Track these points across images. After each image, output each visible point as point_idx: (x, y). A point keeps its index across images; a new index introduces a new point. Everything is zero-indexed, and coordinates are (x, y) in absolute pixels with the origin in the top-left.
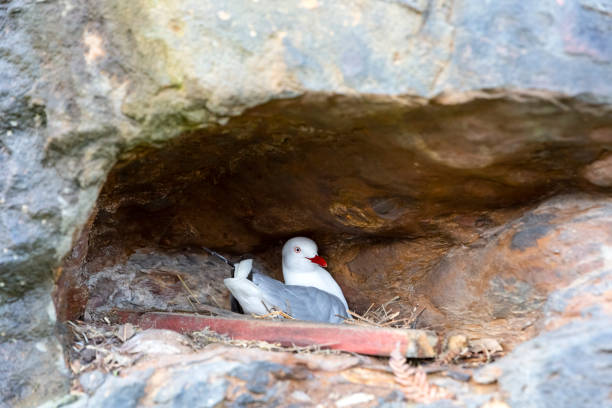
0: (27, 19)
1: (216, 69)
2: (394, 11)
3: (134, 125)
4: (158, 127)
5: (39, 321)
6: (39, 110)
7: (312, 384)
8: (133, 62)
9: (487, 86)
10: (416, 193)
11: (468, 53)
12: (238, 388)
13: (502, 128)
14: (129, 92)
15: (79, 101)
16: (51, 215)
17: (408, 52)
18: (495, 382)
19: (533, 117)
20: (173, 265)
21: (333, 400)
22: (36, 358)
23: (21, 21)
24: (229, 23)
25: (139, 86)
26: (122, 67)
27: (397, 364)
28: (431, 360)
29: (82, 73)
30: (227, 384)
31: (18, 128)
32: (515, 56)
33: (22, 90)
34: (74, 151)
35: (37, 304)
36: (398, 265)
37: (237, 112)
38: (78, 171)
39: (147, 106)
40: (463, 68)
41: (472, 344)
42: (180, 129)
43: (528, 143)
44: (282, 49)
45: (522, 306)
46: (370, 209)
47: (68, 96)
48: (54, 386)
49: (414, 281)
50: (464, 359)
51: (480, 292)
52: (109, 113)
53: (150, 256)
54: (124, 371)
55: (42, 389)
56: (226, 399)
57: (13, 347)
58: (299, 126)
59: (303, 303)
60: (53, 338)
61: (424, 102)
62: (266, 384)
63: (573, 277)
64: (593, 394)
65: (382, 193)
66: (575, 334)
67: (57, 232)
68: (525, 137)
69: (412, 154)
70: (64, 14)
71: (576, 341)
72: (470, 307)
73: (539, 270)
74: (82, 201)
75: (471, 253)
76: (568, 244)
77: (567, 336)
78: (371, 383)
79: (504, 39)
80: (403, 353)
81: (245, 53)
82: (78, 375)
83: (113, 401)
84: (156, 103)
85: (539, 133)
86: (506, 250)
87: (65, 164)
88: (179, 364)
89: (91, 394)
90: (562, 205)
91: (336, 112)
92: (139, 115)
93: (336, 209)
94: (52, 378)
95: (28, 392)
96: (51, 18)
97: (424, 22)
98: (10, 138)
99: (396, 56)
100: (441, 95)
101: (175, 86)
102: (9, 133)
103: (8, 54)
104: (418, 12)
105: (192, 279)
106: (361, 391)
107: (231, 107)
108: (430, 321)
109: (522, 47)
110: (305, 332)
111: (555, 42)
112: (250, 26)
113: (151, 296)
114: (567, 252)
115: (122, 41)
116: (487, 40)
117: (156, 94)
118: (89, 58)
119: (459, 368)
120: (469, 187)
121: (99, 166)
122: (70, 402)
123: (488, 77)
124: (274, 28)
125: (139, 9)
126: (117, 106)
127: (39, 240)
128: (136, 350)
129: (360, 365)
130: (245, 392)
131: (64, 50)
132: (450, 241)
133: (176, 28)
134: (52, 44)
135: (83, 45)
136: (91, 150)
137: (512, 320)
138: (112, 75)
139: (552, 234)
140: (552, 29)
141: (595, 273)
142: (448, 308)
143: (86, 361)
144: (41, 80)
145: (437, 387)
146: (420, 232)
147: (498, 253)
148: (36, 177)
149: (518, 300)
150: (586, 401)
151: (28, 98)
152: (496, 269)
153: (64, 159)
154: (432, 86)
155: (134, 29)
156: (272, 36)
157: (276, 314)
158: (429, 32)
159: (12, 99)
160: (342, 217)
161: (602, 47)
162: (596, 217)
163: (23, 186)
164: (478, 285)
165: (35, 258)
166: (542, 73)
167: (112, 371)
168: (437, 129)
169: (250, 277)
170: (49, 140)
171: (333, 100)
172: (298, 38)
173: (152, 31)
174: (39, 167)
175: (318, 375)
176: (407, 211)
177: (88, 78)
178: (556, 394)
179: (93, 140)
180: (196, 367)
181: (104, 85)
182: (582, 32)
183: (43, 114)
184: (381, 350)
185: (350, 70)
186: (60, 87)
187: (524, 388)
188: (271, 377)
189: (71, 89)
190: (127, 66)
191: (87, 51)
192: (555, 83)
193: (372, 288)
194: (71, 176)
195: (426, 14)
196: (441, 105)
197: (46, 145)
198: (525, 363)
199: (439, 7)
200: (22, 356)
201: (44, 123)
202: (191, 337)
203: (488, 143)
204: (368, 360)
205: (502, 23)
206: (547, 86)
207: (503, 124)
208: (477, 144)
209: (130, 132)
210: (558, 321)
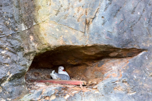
0: (20, 34)
1: (52, 41)
2: (80, 32)
3: (39, 50)
4: (43, 51)
5: (23, 82)
6: (23, 48)
7: (68, 90)
8: (38, 40)
9: (94, 44)
10: (82, 58)
11: (91, 39)
12: (57, 91)
13: (96, 49)
14: (38, 45)
15: (30, 47)
16: (25, 65)
17: (82, 38)
18: (97, 88)
19: (101, 48)
20: (37, 71)
21: (72, 92)
22: (22, 88)
23: (19, 34)
24: (54, 34)
25: (39, 44)
26: (36, 41)
27: (81, 86)
28: (86, 85)
29: (30, 42)
30: (55, 90)
31: (19, 51)
32: (98, 39)
33: (20, 45)
34: (29, 55)
35: (22, 79)
36: (78, 70)
37: (55, 48)
38: (29, 58)
39: (41, 47)
40: (90, 41)
41: (92, 82)
42: (46, 51)
43: (100, 51)
44: (62, 38)
45: (100, 76)
46: (74, 61)
47: (28, 46)
48: (26, 92)
49: (81, 72)
50: (91, 85)
51: (93, 74)
52: (35, 48)
53: (33, 70)
54: (37, 89)
55: (24, 93)
56: (55, 93)
57: (19, 86)
58: (64, 49)
59: (63, 77)
60: (25, 85)
61: (85, 46)
62: (61, 90)
63: (108, 71)
64: (111, 89)
65: (76, 58)
66: (108, 80)
67: (26, 68)
68: (100, 50)
69: (82, 53)
70: (26, 33)
71: (108, 81)
72: (91, 77)
73: (102, 70)
74: (30, 63)
75: (91, 68)
76: (107, 66)
77: (107, 81)
78: (77, 89)
79: (96, 36)
80: (82, 84)
81: (57, 39)
82: (30, 91)
83: (37, 94)
84: (42, 47)
85: (102, 50)
86: (97, 67)
87: (27, 57)
88: (47, 88)
89: (33, 93)
90: (106, 60)
91: (71, 47)
92: (40, 49)
93: (68, 61)
94: (25, 91)
95: (22, 94)
96: (24, 33)
97: (84, 34)
98: (18, 53)
99: (80, 39)
100: (87, 45)
101: (46, 44)
102: (17, 52)
103: (17, 39)
104: (83, 32)
105: (41, 73)
106: (76, 91)
107: (54, 47)
108: (84, 79)
109: (99, 37)
110: (65, 82)
111: (104, 37)
112: (57, 35)
113: (34, 77)
114: (107, 67)
115: (37, 37)
116: (94, 36)
117: (42, 45)
118: (31, 40)
119: (91, 86)
120: (91, 57)
121: (33, 57)
122: (30, 95)
123: (94, 42)
124: (61, 35)
125: (39, 32)
126: (36, 47)
127: (23, 69)
128: (38, 86)
129: (75, 87)
130: (58, 92)
131: (27, 39)
132: (87, 66)
133: (45, 35)
134: (25, 38)
135: (30, 38)
136: (32, 54)
137: (98, 78)
138: (35, 42)
139: (104, 64)
140: (104, 35)
141: (111, 71)
142: (87, 77)
143: (30, 88)
144: (23, 43)
145: (88, 89)
146: (82, 64)
147: (96, 68)
148: (23, 59)
149: (99, 75)
150: (110, 90)
151: (21, 46)
152: (95, 70)
153: (27, 56)
154: (86, 43)
155: (38, 35)
156: (61, 36)
157: (59, 79)
158: (85, 35)
159: (18, 47)
160: (70, 62)
161: (111, 38)
162: (111, 62)
163: (20, 60)
164: (92, 73)
165: (23, 72)
166: (102, 41)
167: (35, 89)
168: (86, 49)
169: (54, 73)
170: (25, 53)
171: (71, 46)
172: (65, 37)
173: (41, 36)
174: (23, 57)
175: (69, 88)
176: (80, 61)
177: (31, 43)
178: (106, 89)
179: (32, 53)
180: (49, 88)
181: (34, 44)
182: (108, 35)
183: (23, 49)
184: (78, 84)
185: (73, 42)
186: (26, 44)
187: (101, 89)
188: (62, 89)
189: (28, 45)
190: (37, 41)
191: (31, 39)
192: (104, 43)
193: (74, 74)
194: (28, 59)
195: (84, 33)
196: (87, 46)
197: (24, 54)
198: (101, 85)
199: (86, 31)
200: (20, 88)
201: (23, 50)
202: (46, 84)
203: (94, 51)
204: (76, 86)
205: (96, 34)
206: (103, 43)
207: (97, 49)
208: (92, 51)
209: (38, 51)
210: (106, 78)
